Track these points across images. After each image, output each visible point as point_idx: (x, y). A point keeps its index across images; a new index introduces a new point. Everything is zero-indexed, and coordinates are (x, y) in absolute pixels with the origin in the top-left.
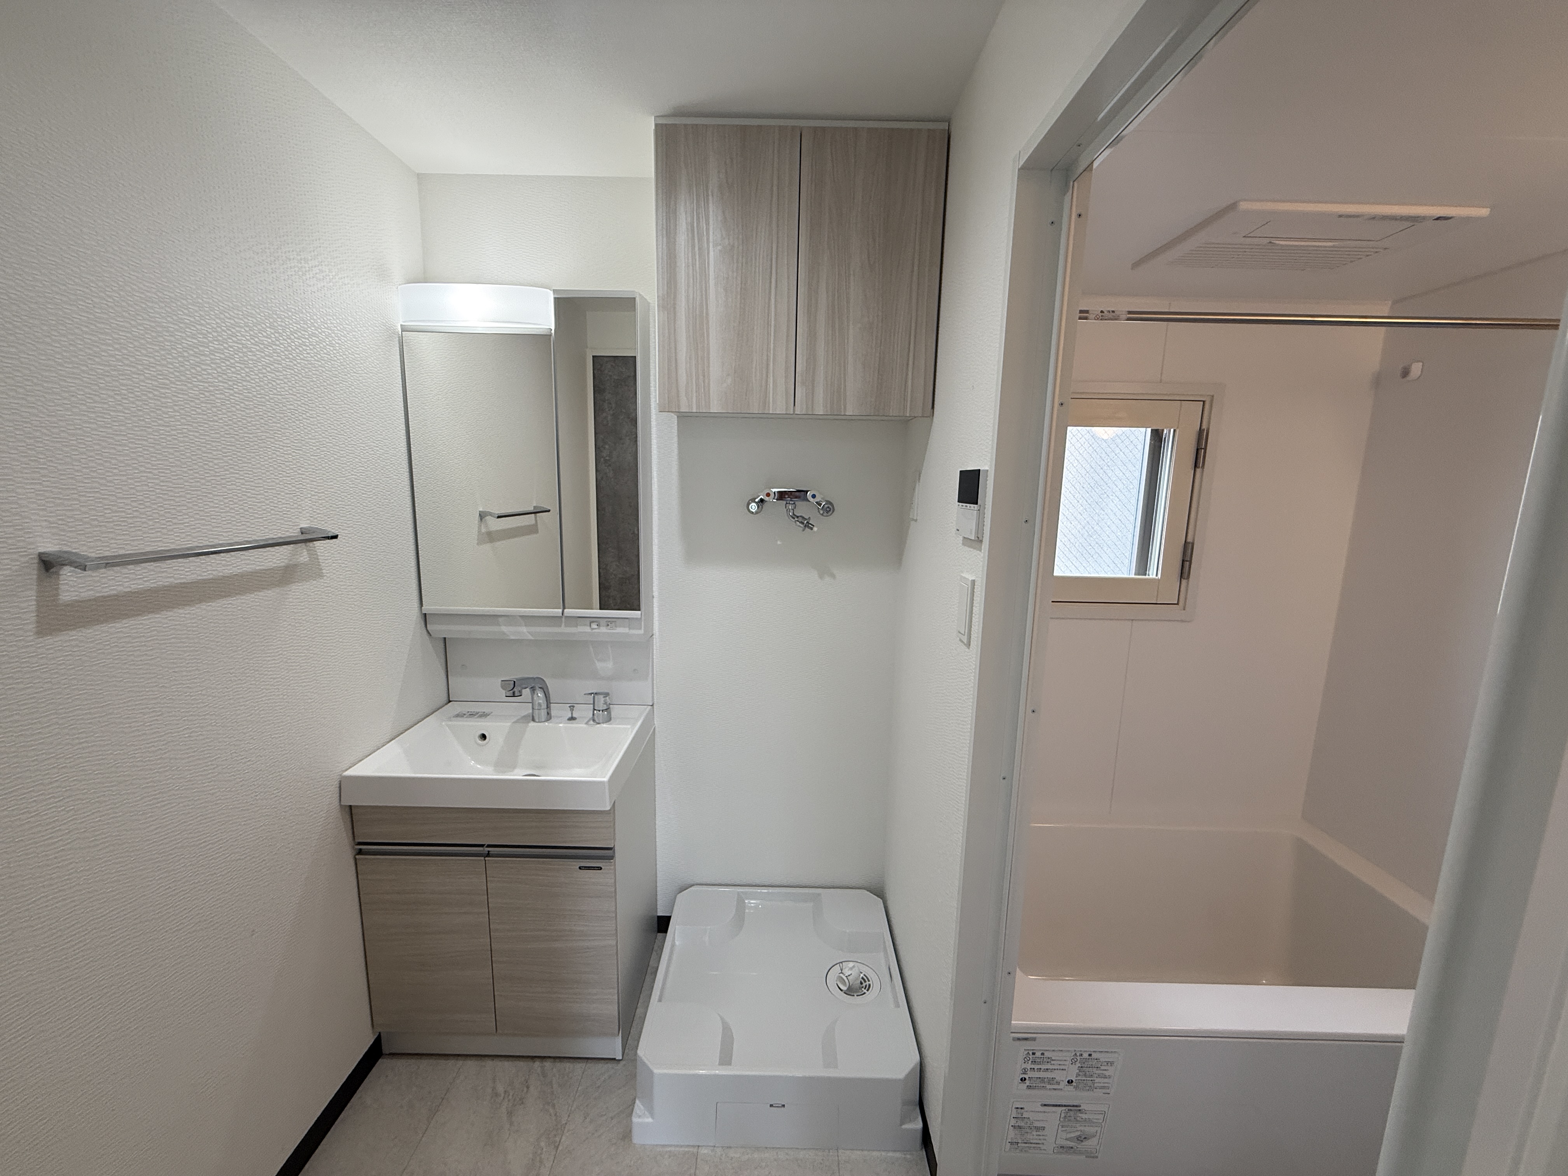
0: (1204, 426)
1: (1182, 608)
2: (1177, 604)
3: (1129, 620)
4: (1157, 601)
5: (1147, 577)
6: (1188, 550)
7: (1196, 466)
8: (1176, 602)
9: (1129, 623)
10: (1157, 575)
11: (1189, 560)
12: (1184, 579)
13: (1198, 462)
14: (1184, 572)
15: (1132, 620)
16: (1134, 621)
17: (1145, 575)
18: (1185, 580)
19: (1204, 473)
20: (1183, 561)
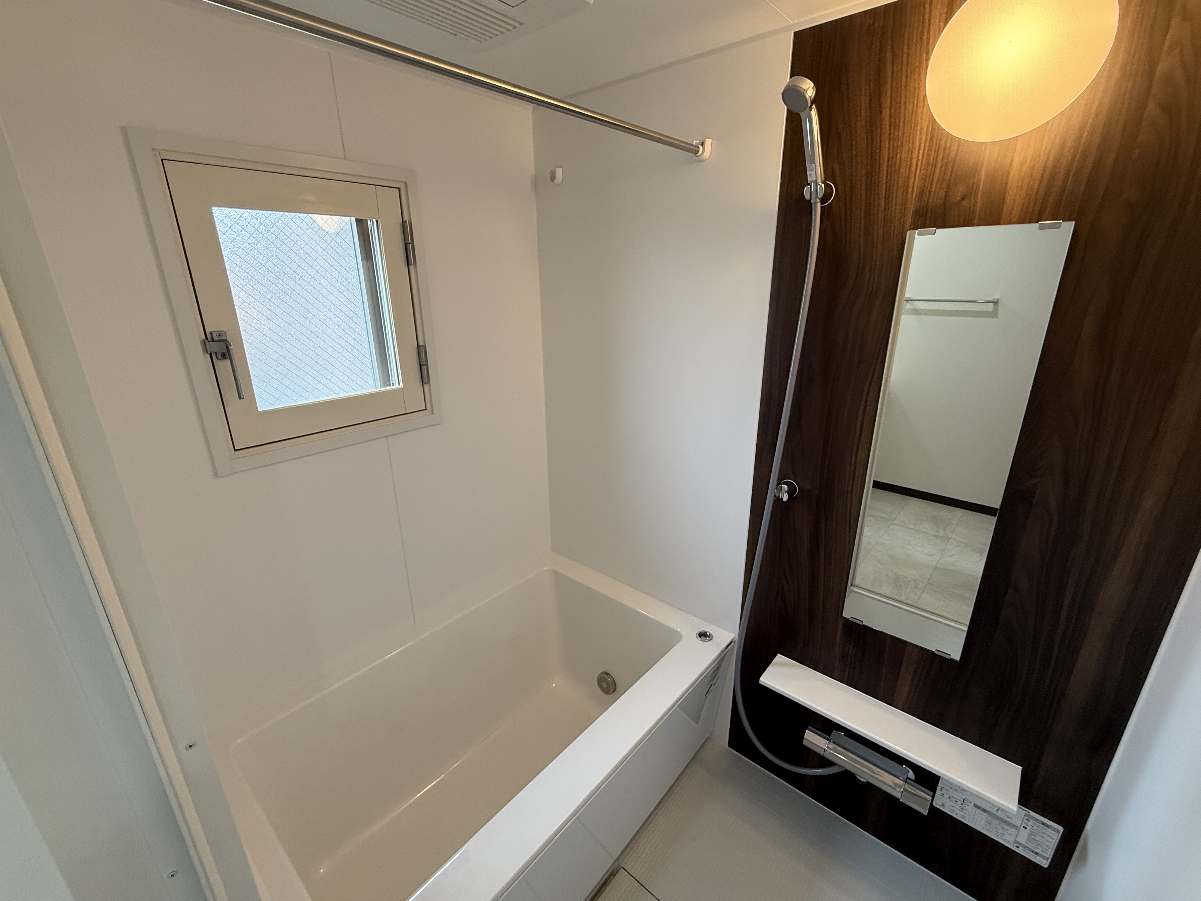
0: (406, 218)
1: (430, 413)
2: (426, 409)
3: (384, 437)
4: (406, 411)
5: (392, 387)
6: (421, 352)
7: (408, 264)
8: (424, 408)
9: (385, 439)
10: (399, 385)
11: (424, 364)
12: (425, 384)
13: (409, 259)
14: (424, 378)
15: (387, 437)
16: (389, 438)
17: (390, 385)
18: (427, 385)
19: (418, 269)
20: (420, 365)
